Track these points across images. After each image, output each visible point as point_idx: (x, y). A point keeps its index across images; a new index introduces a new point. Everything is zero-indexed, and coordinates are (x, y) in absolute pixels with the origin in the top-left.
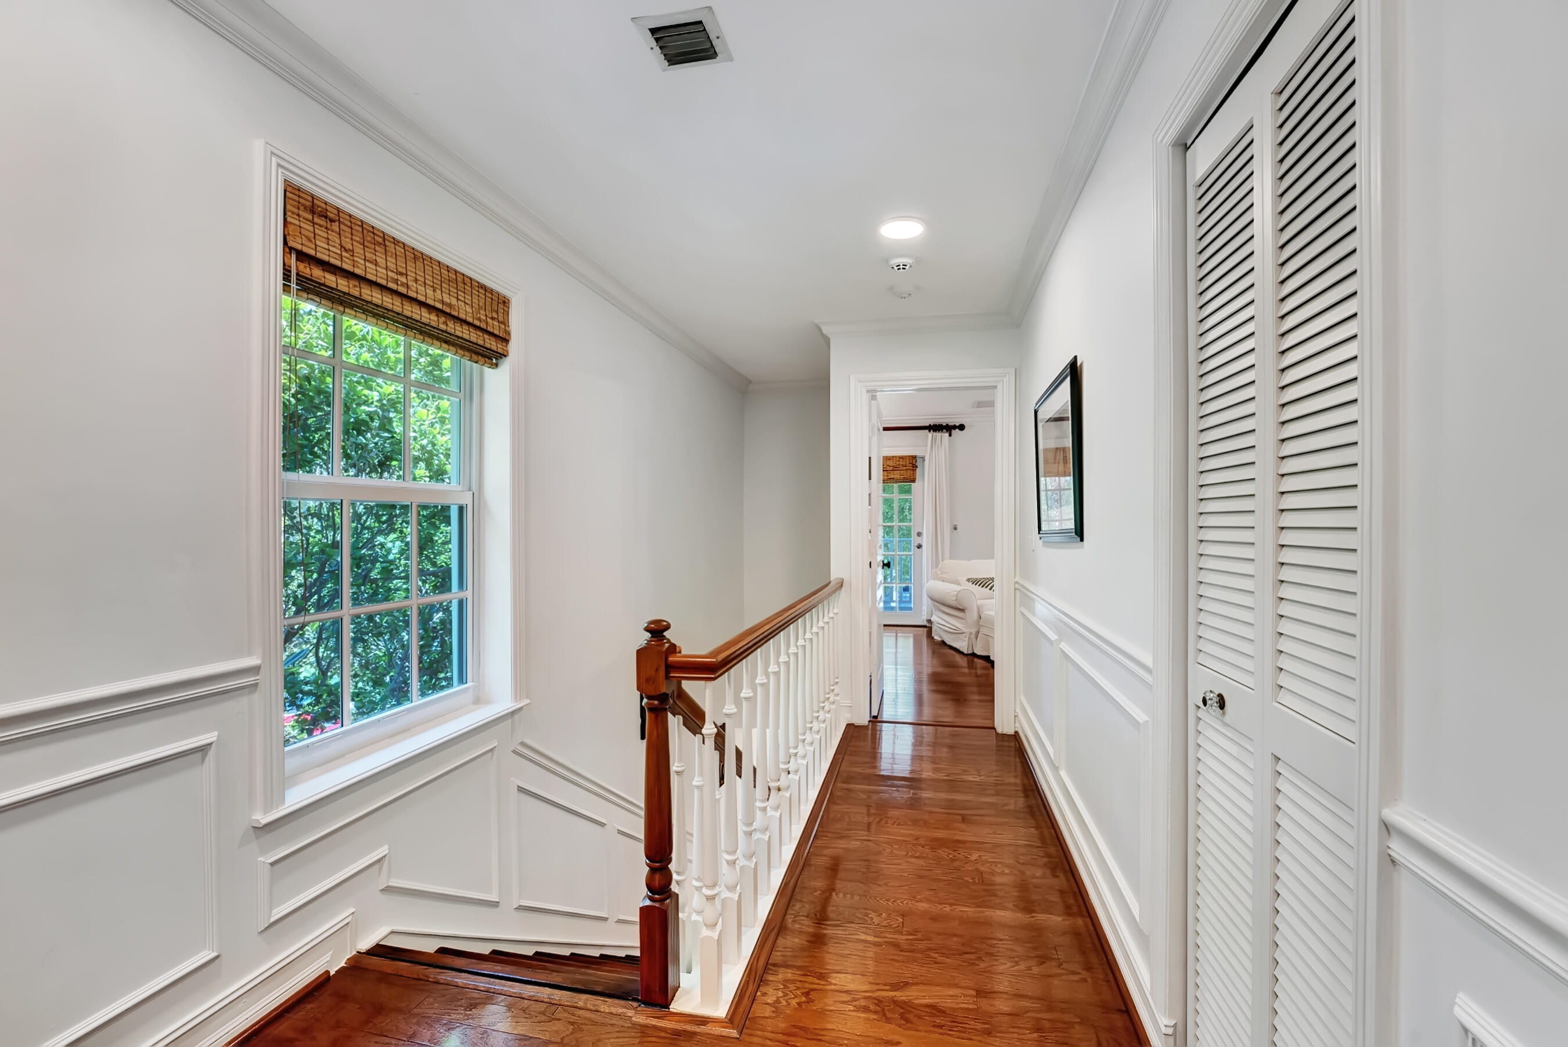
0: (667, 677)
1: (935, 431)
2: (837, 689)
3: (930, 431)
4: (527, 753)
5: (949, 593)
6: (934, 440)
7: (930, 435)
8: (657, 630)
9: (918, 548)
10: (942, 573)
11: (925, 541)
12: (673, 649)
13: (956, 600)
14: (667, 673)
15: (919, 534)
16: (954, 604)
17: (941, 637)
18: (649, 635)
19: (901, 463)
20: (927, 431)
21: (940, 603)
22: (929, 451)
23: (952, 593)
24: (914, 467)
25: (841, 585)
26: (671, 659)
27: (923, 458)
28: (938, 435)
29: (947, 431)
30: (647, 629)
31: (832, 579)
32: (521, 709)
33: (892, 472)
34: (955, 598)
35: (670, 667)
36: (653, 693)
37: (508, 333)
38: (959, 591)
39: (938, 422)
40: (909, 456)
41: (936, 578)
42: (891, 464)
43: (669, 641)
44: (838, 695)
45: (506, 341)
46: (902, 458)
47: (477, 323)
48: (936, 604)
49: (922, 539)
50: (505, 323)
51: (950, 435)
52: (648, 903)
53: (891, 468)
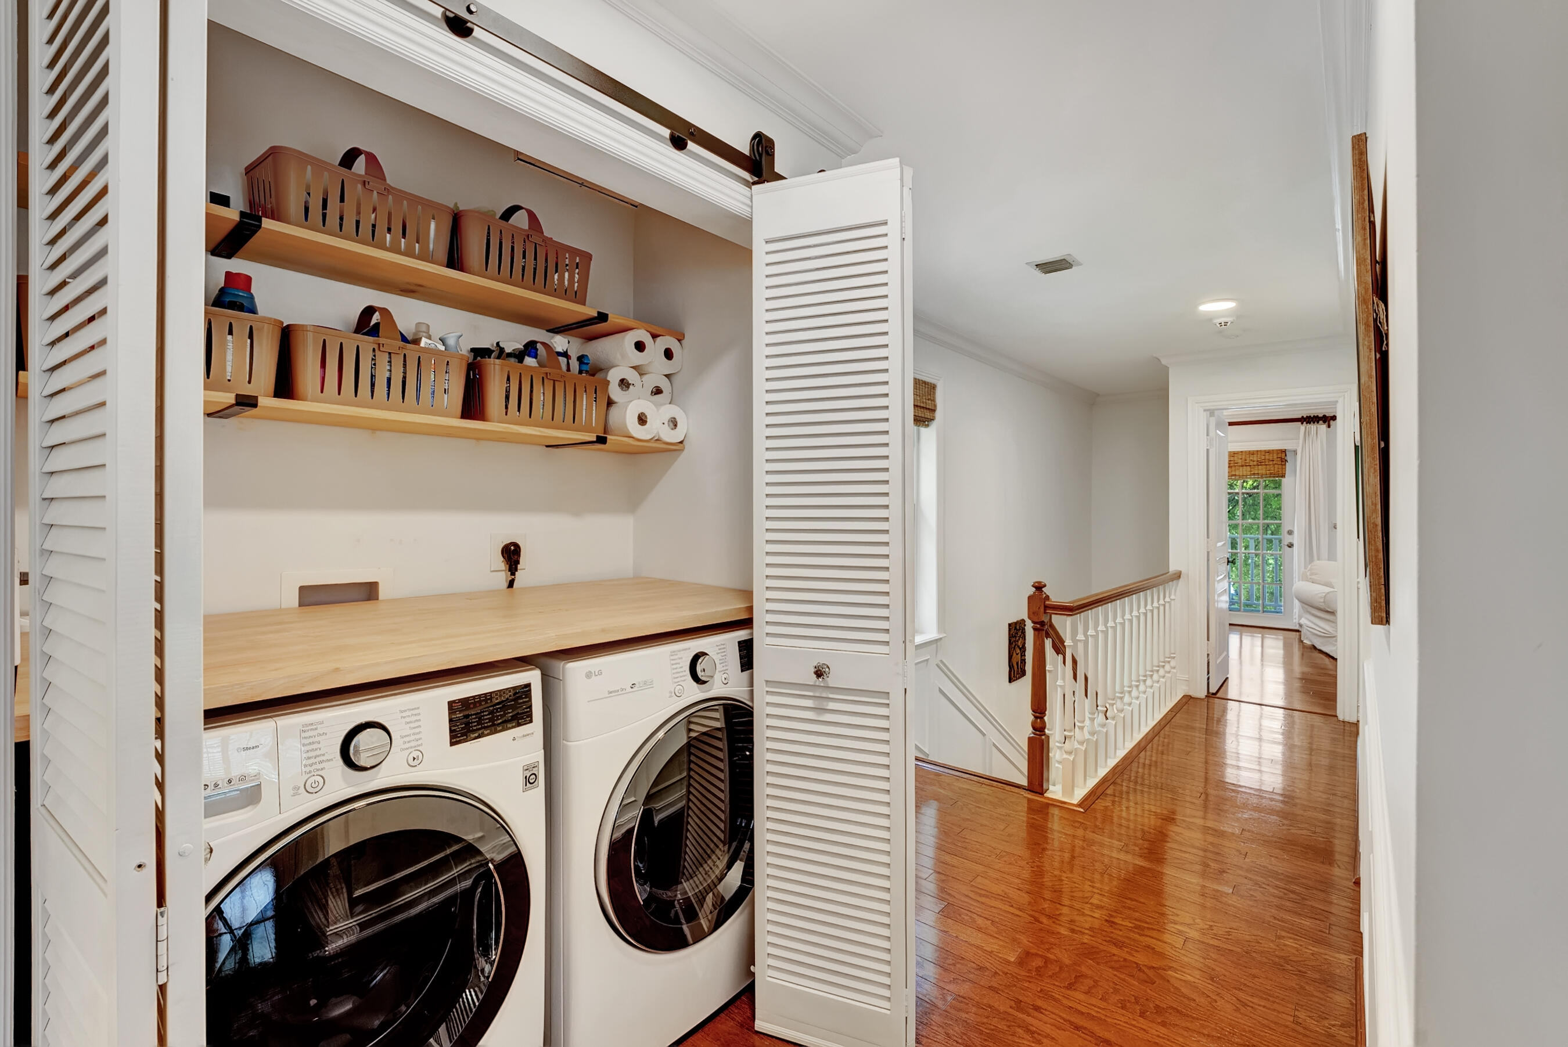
0: (1045, 613)
1: (1308, 422)
2: (1173, 663)
3: (1302, 424)
4: (942, 667)
5: (1317, 594)
6: (1307, 434)
7: (1302, 427)
8: (1039, 587)
9: (1290, 547)
10: (1312, 574)
11: (1296, 539)
12: (1047, 598)
13: (1324, 602)
14: (1045, 610)
15: (1290, 533)
16: (1322, 606)
17: (1311, 641)
18: (1034, 589)
19: (1267, 457)
20: (1300, 423)
21: (1309, 605)
22: (1301, 445)
23: (1320, 595)
24: (1284, 461)
25: (1178, 576)
26: (1047, 603)
27: (1295, 452)
28: (1313, 427)
29: (1324, 422)
30: (1033, 586)
31: (1170, 570)
32: (941, 639)
33: (1256, 467)
34: (1322, 600)
35: (1046, 607)
36: (1037, 620)
37: (935, 406)
38: (1328, 593)
39: (1312, 412)
40: (1277, 450)
41: (1305, 578)
42: (1255, 459)
43: (1045, 593)
44: (1174, 668)
45: (934, 410)
46: (1269, 452)
47: (922, 405)
48: (1306, 606)
49: (1293, 538)
50: (934, 400)
51: (1329, 426)
52: (1032, 735)
53: (1255, 463)
